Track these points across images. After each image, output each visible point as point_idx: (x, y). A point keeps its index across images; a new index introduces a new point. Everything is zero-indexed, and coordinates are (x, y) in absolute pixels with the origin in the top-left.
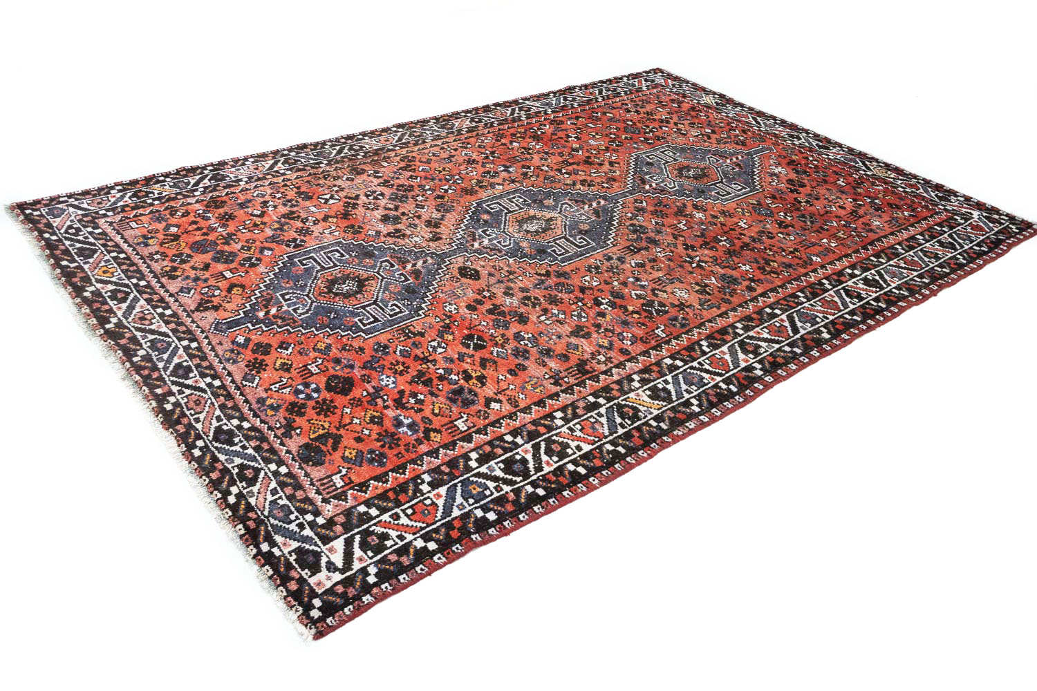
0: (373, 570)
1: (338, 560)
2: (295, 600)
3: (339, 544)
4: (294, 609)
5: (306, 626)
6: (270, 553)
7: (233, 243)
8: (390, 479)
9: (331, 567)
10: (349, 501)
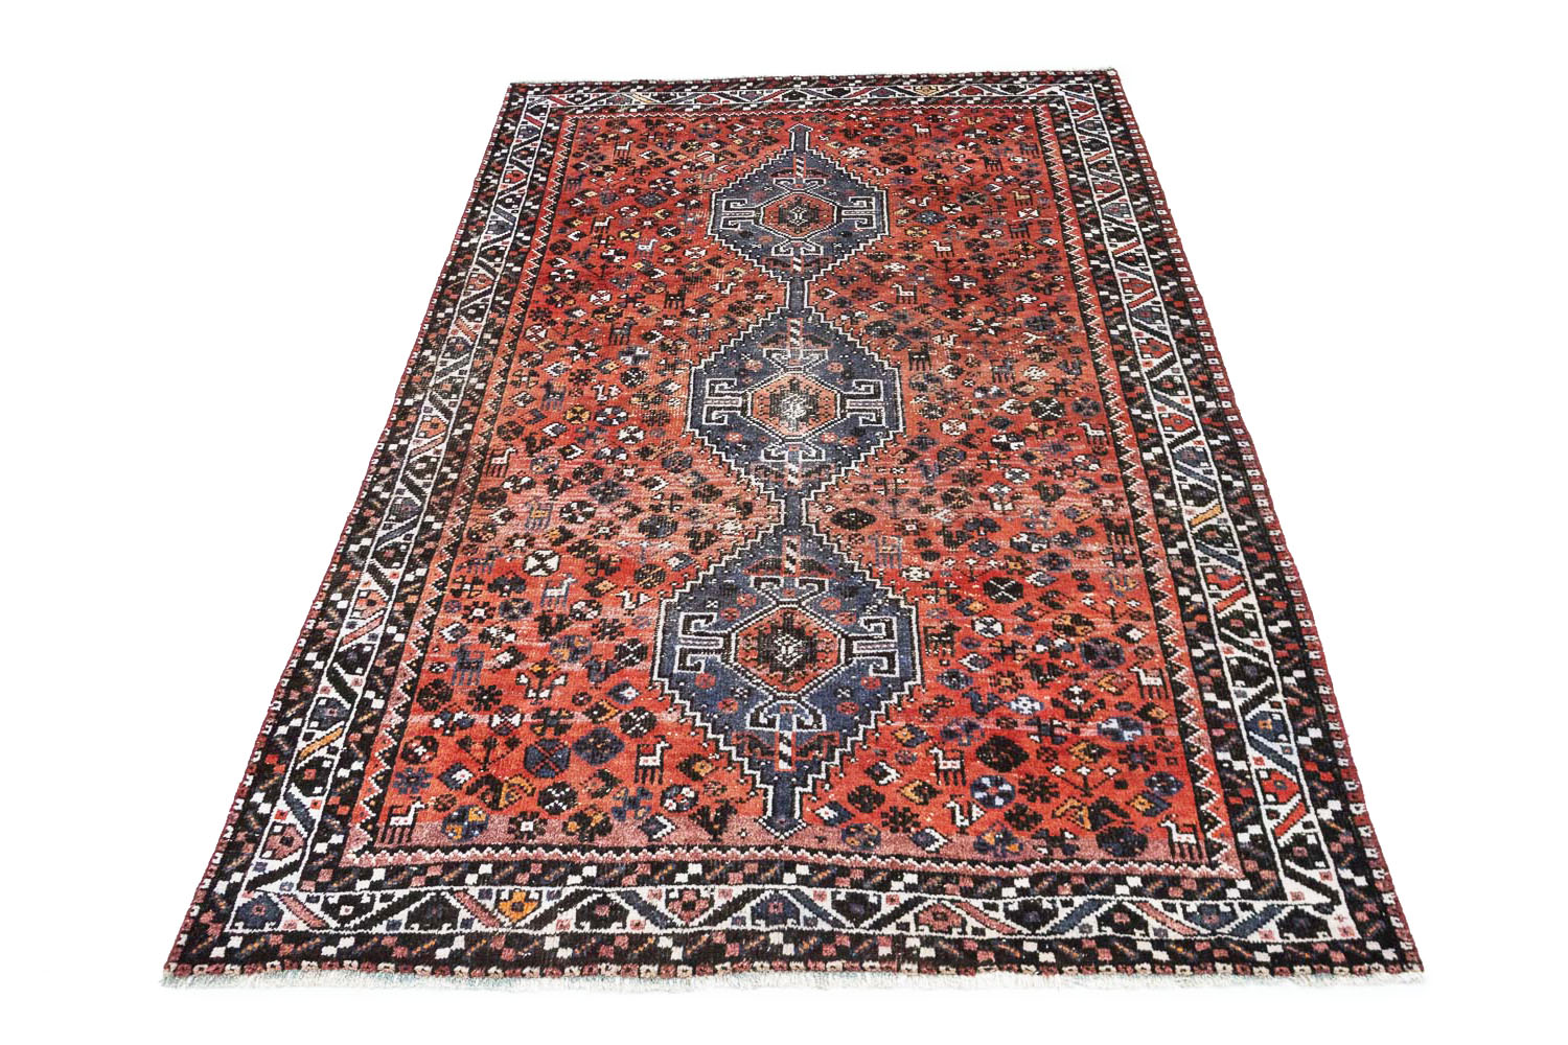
0: (1347, 874)
1: (1314, 897)
2: (1362, 964)
3: (1290, 886)
4: (1373, 971)
5: (1404, 970)
6: (1274, 956)
7: (570, 721)
8: (1209, 789)
9: (1326, 909)
10: (1224, 843)
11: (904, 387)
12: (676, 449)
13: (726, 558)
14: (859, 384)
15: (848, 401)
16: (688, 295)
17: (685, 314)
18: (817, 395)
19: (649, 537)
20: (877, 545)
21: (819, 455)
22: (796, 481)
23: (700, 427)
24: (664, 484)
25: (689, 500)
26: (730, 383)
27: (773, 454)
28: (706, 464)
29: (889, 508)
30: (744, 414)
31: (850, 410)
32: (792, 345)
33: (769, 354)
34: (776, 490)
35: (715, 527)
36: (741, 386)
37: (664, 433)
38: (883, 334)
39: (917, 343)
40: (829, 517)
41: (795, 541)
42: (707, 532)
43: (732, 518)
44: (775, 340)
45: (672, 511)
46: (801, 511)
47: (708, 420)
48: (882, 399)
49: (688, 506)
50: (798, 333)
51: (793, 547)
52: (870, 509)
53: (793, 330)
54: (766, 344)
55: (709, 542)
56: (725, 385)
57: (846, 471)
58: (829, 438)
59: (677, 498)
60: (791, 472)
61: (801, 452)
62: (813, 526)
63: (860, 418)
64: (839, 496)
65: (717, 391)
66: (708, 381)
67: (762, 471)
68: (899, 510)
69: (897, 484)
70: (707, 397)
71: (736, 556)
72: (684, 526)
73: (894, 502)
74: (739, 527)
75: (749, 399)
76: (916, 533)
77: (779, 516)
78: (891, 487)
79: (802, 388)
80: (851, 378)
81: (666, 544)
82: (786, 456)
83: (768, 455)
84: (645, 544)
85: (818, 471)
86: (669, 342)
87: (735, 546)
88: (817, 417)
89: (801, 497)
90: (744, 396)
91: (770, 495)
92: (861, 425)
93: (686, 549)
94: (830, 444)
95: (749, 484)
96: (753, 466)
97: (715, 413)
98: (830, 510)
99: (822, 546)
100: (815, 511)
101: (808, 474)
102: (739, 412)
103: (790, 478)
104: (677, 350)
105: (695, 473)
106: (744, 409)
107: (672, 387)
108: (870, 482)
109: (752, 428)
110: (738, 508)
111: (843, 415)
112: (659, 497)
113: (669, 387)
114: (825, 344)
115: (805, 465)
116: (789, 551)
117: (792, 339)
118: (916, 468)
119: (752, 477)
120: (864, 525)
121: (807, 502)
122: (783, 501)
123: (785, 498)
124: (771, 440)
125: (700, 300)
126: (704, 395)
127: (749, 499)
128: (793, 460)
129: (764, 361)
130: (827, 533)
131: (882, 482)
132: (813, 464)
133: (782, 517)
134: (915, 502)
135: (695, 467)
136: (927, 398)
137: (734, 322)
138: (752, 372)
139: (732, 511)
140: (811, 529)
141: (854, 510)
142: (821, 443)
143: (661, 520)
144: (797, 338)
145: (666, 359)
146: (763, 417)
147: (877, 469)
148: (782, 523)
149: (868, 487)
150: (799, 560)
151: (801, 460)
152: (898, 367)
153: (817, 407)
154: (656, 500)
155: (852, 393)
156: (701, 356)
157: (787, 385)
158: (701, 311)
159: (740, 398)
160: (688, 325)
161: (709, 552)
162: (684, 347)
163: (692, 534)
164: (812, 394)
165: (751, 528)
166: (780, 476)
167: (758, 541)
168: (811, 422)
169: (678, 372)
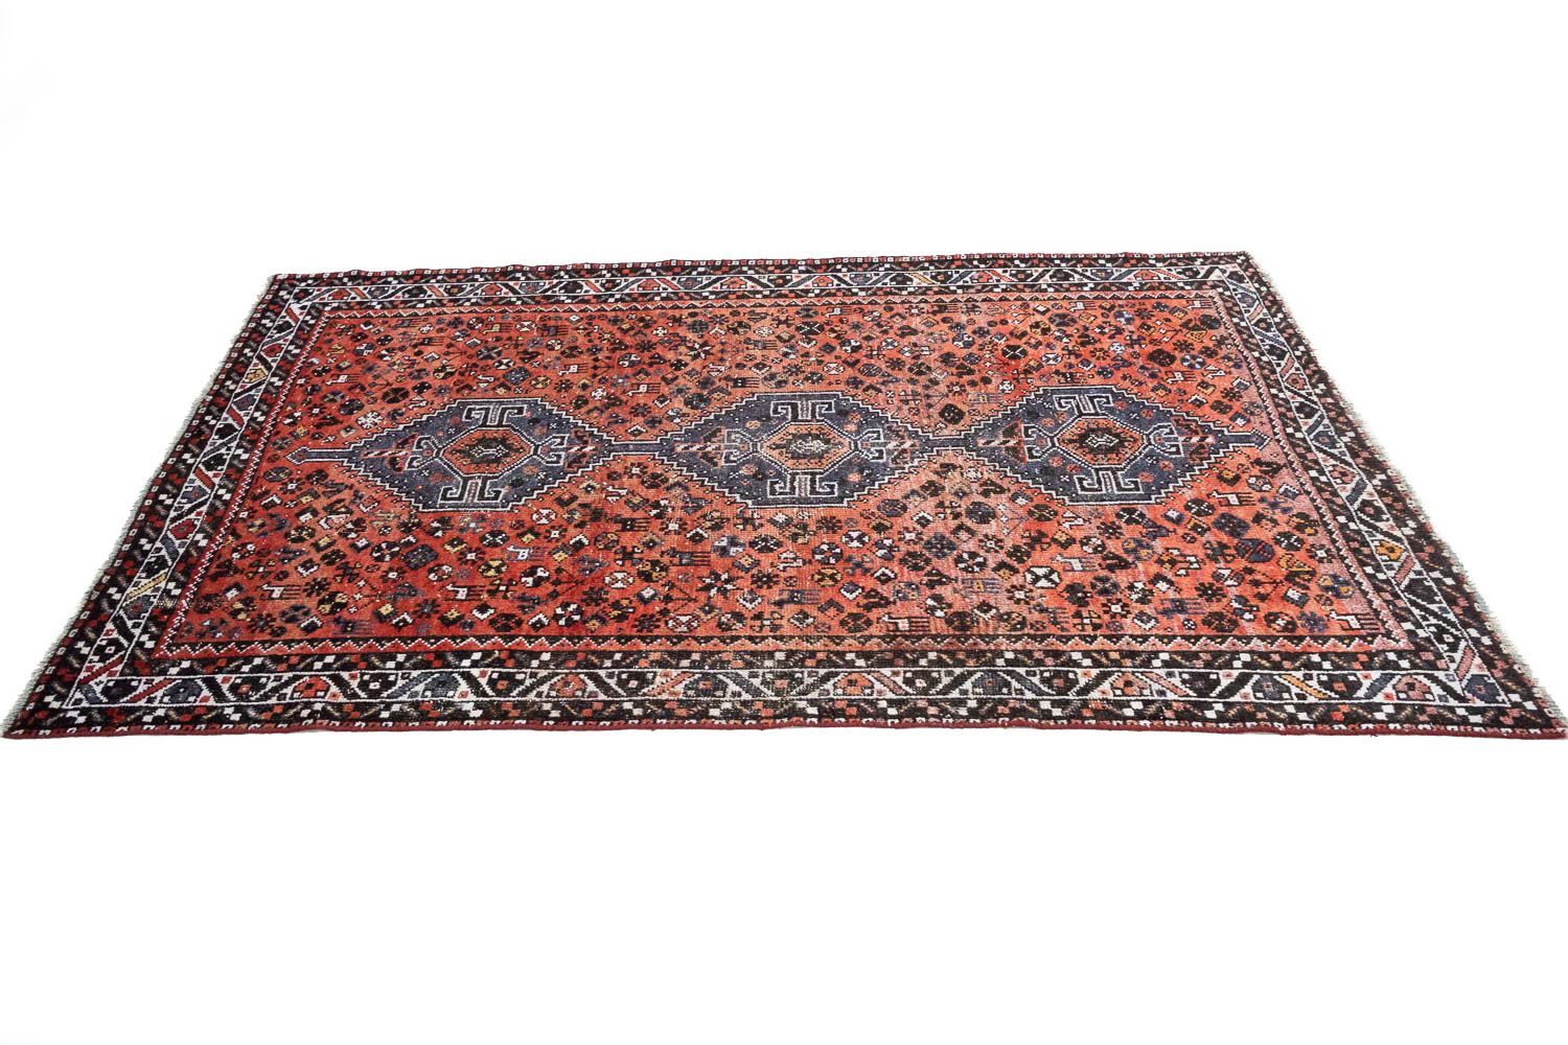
0: (1197, 264)
1: (1217, 272)
2: (1254, 266)
3: (1213, 278)
4: (1256, 263)
5: (1250, 257)
6: (1261, 286)
7: (1214, 543)
8: (1158, 295)
9: (1223, 271)
10: (1195, 294)
11: (781, 391)
12: (874, 510)
14: (776, 413)
15: (800, 418)
17: (659, 516)
18: (794, 435)
19: (995, 517)
20: (979, 403)
21: (876, 432)
22: (909, 443)
23: (841, 498)
24: (922, 514)
25: (943, 498)
26: (774, 483)
27: (876, 455)
28: (892, 492)
30: (821, 474)
31: (813, 415)
32: (718, 449)
33: (729, 462)
34: (921, 453)
35: (974, 482)
36: (779, 476)
37: (850, 519)
38: (705, 400)
39: (720, 384)
40: (950, 425)
41: (982, 441)
42: (981, 485)
43: (962, 474)
44: (710, 460)
45: (959, 507)
46: (946, 439)
47: (831, 493)
48: (799, 402)
49: (951, 498)
50: (698, 446)
51: (989, 442)
52: (939, 408)
53: (694, 449)
54: (715, 464)
55: (994, 484)
56: (777, 486)
57: (893, 418)
58: (851, 427)
59: (940, 506)
60: (898, 446)
61: (871, 441)
62: (963, 433)
63: (824, 412)
64: (925, 421)
65: (787, 491)
66: (770, 497)
67: (898, 461)
68: (937, 394)
70: (797, 496)
72: (978, 499)
73: (928, 396)
74: (971, 470)
75: (799, 471)
76: (962, 386)
77: (953, 450)
78: (910, 398)
79: (783, 443)
80: (767, 417)
81: (1001, 507)
82: (878, 449)
83: (879, 458)
84: (1003, 518)
85: (895, 432)
86: (708, 524)
87: (996, 471)
88: (824, 434)
89: (928, 440)
90: (793, 475)
91: (930, 456)
92: (834, 412)
93: (1004, 497)
94: (859, 427)
95: (917, 467)
97: (820, 491)
98: (942, 425)
99: (985, 429)
100: (945, 432)
101: (900, 437)
102: (818, 476)
103: (906, 446)
104: (720, 519)
105: (906, 497)
106: (813, 474)
107: (780, 518)
108: (906, 408)
109: (840, 469)
110: (948, 471)
111: (819, 421)
112: (941, 516)
113: (780, 520)
114: (718, 431)
115: (888, 438)
116: (994, 444)
117: (709, 449)
119: (906, 466)
120: (957, 409)
121: (934, 437)
122: (935, 449)
123: (932, 447)
124: (857, 456)
125: (635, 508)
126: (793, 498)
127: (936, 466)
128: (884, 445)
129: (743, 464)
130: (970, 426)
131: (904, 402)
132: (886, 435)
133: (955, 448)
134: (927, 387)
135: (898, 498)
137: (677, 485)
138: (758, 471)
139: (953, 474)
140: (968, 434)
141: (941, 414)
142: (858, 432)
143: (970, 512)
144: (706, 447)
145: (735, 524)
146: (825, 463)
147: (889, 404)
148: (963, 448)
149: (911, 408)
150: (1003, 439)
151: (882, 441)
152: (753, 394)
153: (810, 434)
154: (945, 517)
155: (790, 416)
156: (732, 503)
157: (778, 451)
158: (656, 505)
159: (797, 477)
160: (680, 513)
161: (1005, 484)
162: (716, 514)
163: (986, 494)
164: (790, 437)
165: (971, 463)
166: (904, 451)
167: (986, 459)
168: (831, 437)
169: (755, 516)
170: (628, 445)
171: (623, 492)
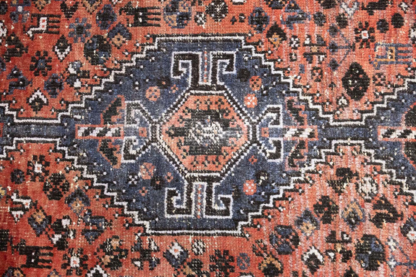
11: (182, 32)
12: (266, 242)
13: (405, 189)
14: (177, 72)
15: (200, 83)
16: (30, 243)
17: (61, 245)
18: (193, 111)
19: (384, 259)
20: (386, 63)
21: (276, 111)
22: (308, 131)
23: (235, 221)
24: (313, 251)
25: (336, 226)
26: (172, 194)
27: (274, 151)
28: (285, 213)
29: (341, 53)
30: (218, 179)
31: (214, 80)
32: (117, 134)
33: (128, 156)
34: (319, 148)
35: (368, 201)
36: (177, 182)
37: (243, 255)
38: (105, 48)
39: (120, 18)
40: (353, 102)
41: (383, 131)
42: (375, 207)
43: (357, 186)
44: (110, 153)
45: (350, 241)
46: (346, 126)
47: (226, 213)
48: (200, 53)
49: (343, 226)
50: (98, 129)
51: (390, 132)
52: (343, 68)
53: (94, 134)
54: (115, 161)
55: (388, 205)
56: (174, 199)
57: (294, 86)
58: (251, 101)
59: (332, 238)
60: (296, 135)
61: (270, 126)
62: (365, 115)
63: (225, 73)
64: (327, 93)
65: (184, 206)
66: (167, 216)
67: (295, 161)
68: (343, 43)
69: (311, 44)
70: (192, 216)
71: (404, 181)
72: (370, 229)
73: (334, 48)
74: (367, 179)
75: (196, 175)
76: (371, 30)
77: (352, 145)
78: (315, 49)
79: (182, 126)
80: (168, 79)
81: (391, 244)
82: (276, 139)
83: (276, 156)
84: (392, 263)
85: (295, 111)
86: (107, 259)
87: (392, 183)
88: (223, 111)
89: (328, 126)
90: (191, 180)
91: (327, 154)
92: (234, 72)
93: (396, 226)
94: (259, 100)
95: (313, 172)
96: (288, 169)
97: (216, 207)
98: (344, 101)
99: (388, 108)
100: (347, 114)
101: (300, 120)
102: (215, 184)
103: (305, 135)
104: (119, 250)
105: (299, 222)
106: (210, 180)
107: (176, 251)
108: (309, 67)
109: (236, 172)
110: (344, 181)
111: (219, 88)
112: (332, 254)
113: (176, 255)
114: (118, 103)
115: (287, 122)
116: (394, 136)
117: (109, 134)
118: (291, 27)
119: (303, 170)
120: (362, 71)
121: (335, 121)
122: (334, 142)
123: (331, 139)
124: (254, 152)
125: (39, 230)
126: (189, 219)
127: (332, 172)
128: (282, 132)
129: (142, 161)
130: (373, 103)
131: (309, 56)
132: (286, 115)
133: (354, 142)
134: (334, 31)
135: (291, 223)
136: (200, 13)
137: (78, 193)
138: (156, 173)
139: (349, 187)
140: (369, 118)
141: (345, 81)
142: (258, 109)
143: (360, 250)
144: (106, 131)
145: (133, 260)
146: (222, 162)
147: (292, 60)
148: (362, 142)
149: (314, 68)
150: (404, 128)
151: (281, 126)
152: (154, 37)
153: (208, 112)
154: (335, 257)
155: (189, 80)
156: (130, 225)
157: (176, 140)
158: (58, 228)
159: (195, 184)
160: (81, 241)
161: (399, 206)
162: (115, 243)
163: (378, 221)
164: (189, 116)
165: (368, 169)
166: (302, 144)
167: (384, 162)
168: (229, 117)
169: (153, 247)
170: (30, 124)
171: (27, 203)
